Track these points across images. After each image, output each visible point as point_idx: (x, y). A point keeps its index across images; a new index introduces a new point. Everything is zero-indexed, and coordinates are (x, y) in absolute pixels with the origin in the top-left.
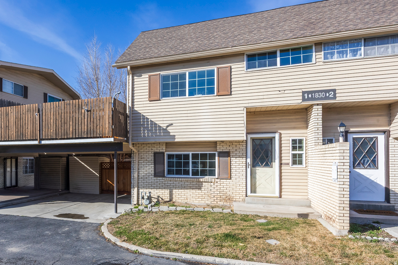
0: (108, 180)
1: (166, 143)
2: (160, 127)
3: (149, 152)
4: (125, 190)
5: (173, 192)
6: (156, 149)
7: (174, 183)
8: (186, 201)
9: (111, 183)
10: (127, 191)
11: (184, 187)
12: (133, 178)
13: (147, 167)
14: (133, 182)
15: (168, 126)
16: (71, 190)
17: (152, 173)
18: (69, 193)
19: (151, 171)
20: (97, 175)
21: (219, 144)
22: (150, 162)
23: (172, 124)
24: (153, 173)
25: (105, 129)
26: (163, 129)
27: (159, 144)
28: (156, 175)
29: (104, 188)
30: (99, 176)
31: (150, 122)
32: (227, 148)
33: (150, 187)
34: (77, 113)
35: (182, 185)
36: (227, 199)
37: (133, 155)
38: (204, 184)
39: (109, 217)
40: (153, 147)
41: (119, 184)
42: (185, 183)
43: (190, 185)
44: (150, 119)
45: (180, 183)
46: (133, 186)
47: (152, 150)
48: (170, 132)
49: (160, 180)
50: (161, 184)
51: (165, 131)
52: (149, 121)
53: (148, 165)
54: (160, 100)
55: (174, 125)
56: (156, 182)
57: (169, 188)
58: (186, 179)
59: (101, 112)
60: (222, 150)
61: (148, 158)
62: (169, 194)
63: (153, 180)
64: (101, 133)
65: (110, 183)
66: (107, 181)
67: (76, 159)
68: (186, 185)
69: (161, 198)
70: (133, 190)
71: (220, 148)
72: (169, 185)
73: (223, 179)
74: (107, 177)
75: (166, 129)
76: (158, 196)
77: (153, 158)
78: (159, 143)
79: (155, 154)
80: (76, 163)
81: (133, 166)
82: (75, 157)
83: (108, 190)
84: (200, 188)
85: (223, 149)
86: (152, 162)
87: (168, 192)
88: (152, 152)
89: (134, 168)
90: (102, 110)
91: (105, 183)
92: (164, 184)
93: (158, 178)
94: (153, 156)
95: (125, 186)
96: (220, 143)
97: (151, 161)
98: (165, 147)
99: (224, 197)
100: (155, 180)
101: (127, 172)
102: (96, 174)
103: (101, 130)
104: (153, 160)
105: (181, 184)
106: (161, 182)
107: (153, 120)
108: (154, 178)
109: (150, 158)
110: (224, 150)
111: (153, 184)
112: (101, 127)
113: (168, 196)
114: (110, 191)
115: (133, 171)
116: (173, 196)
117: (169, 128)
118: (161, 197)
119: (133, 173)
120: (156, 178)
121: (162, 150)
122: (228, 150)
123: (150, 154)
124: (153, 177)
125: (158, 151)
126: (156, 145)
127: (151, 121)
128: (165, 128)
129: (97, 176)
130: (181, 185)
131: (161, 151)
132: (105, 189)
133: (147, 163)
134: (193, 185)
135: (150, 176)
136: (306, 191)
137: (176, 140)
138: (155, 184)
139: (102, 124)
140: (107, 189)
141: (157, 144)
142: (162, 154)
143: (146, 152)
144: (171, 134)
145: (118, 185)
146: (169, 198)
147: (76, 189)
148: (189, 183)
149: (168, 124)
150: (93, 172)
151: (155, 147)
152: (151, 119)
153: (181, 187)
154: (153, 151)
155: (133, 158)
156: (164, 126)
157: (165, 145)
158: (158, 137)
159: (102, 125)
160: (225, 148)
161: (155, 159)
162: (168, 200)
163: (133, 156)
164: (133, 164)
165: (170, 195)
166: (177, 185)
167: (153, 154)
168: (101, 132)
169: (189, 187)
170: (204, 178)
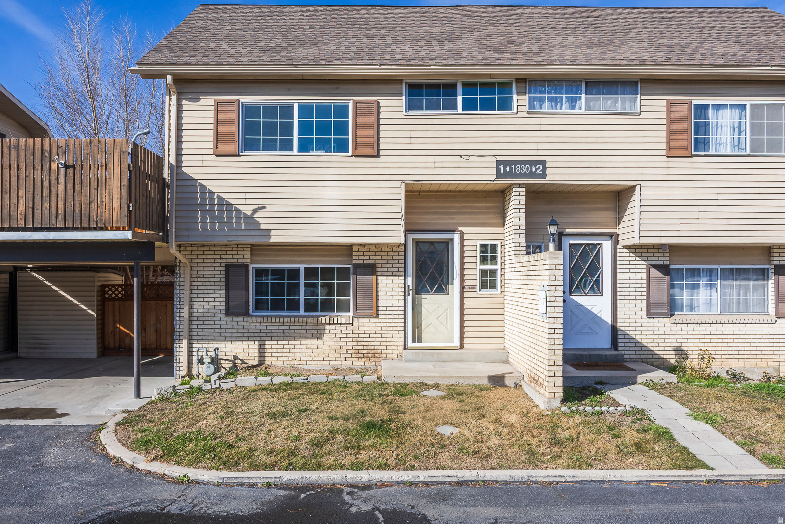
0: (118, 325)
1: (252, 245)
2: (238, 211)
3: (215, 262)
4: (161, 346)
5: (267, 346)
6: (230, 257)
7: (268, 327)
8: (293, 363)
9: (127, 331)
10: (165, 347)
11: (287, 335)
12: (179, 320)
13: (210, 296)
14: (179, 328)
15: (255, 211)
16: (22, 351)
17: (221, 308)
18: (17, 358)
19: (218, 304)
20: (92, 313)
21: (357, 250)
22: (216, 284)
23: (264, 207)
24: (224, 307)
25: (110, 210)
26: (246, 217)
27: (238, 247)
28: (230, 311)
29: (109, 343)
30: (95, 316)
31: (216, 200)
32: (371, 258)
33: (217, 338)
34: (37, 170)
35: (285, 331)
36: (370, 355)
37: (179, 270)
38: (327, 327)
39: (119, 409)
40: (225, 253)
41: (145, 332)
42: (291, 327)
43: (301, 331)
44: (216, 194)
45: (280, 327)
46: (179, 337)
47: (222, 258)
48: (259, 224)
49: (239, 323)
50: (240, 331)
51: (249, 221)
52: (215, 197)
53: (212, 292)
54: (239, 155)
55: (268, 208)
56: (230, 327)
57: (258, 339)
58: (293, 319)
59: (101, 171)
60: (361, 262)
61: (213, 276)
62: (257, 350)
63: (224, 323)
64: (101, 220)
65: (124, 332)
66: (117, 327)
67: (35, 277)
68: (293, 331)
69: (241, 360)
70: (179, 346)
71: (358, 258)
72: (259, 331)
73: (364, 317)
74: (117, 318)
75: (251, 217)
76: (234, 356)
77: (224, 276)
78: (236, 246)
79: (228, 267)
80: (35, 286)
81: (180, 293)
82: (34, 273)
83: (120, 347)
84: (319, 336)
85: (363, 260)
86: (220, 284)
87: (256, 346)
88: (220, 263)
89: (180, 298)
90: (104, 167)
91: (112, 332)
92: (247, 331)
93: (234, 319)
94: (223, 272)
95: (161, 336)
96: (358, 248)
97: (220, 282)
98: (249, 253)
99: (365, 351)
100: (228, 323)
101: (166, 306)
102: (90, 311)
103: (101, 212)
104: (223, 280)
105: (283, 329)
106: (241, 327)
107: (223, 195)
108: (226, 319)
109: (216, 276)
110: (365, 262)
111: (224, 331)
112: (101, 205)
113: (256, 354)
114: (124, 348)
115: (180, 305)
116: (267, 354)
117: (257, 215)
118: (242, 358)
119: (178, 307)
120: (230, 319)
121: (244, 259)
122: (373, 262)
123: (216, 268)
124: (224, 315)
125: (236, 261)
126: (231, 249)
127: (219, 198)
128: (249, 213)
129: (92, 315)
130: (282, 331)
131: (241, 261)
132: (112, 345)
133: (211, 288)
134: (306, 330)
135: (216, 315)
136: (501, 335)
137: (273, 240)
138: (228, 331)
139: (104, 200)
140: (117, 345)
141: (232, 247)
142: (244, 268)
143: (209, 263)
144: (262, 227)
145: (144, 335)
146: (257, 358)
147: (34, 348)
148: (299, 327)
149: (256, 207)
150: (83, 306)
151: (228, 253)
152: (219, 194)
153: (282, 335)
154: (224, 261)
155: (180, 277)
156: (247, 209)
157: (249, 249)
158: (234, 233)
159: (102, 202)
160: (368, 258)
161: (227, 278)
162: (256, 363)
163: (179, 272)
164: (179, 290)
165: (259, 352)
166: (274, 331)
167: (224, 268)
168: (102, 216)
169: (299, 335)
170: (327, 315)
